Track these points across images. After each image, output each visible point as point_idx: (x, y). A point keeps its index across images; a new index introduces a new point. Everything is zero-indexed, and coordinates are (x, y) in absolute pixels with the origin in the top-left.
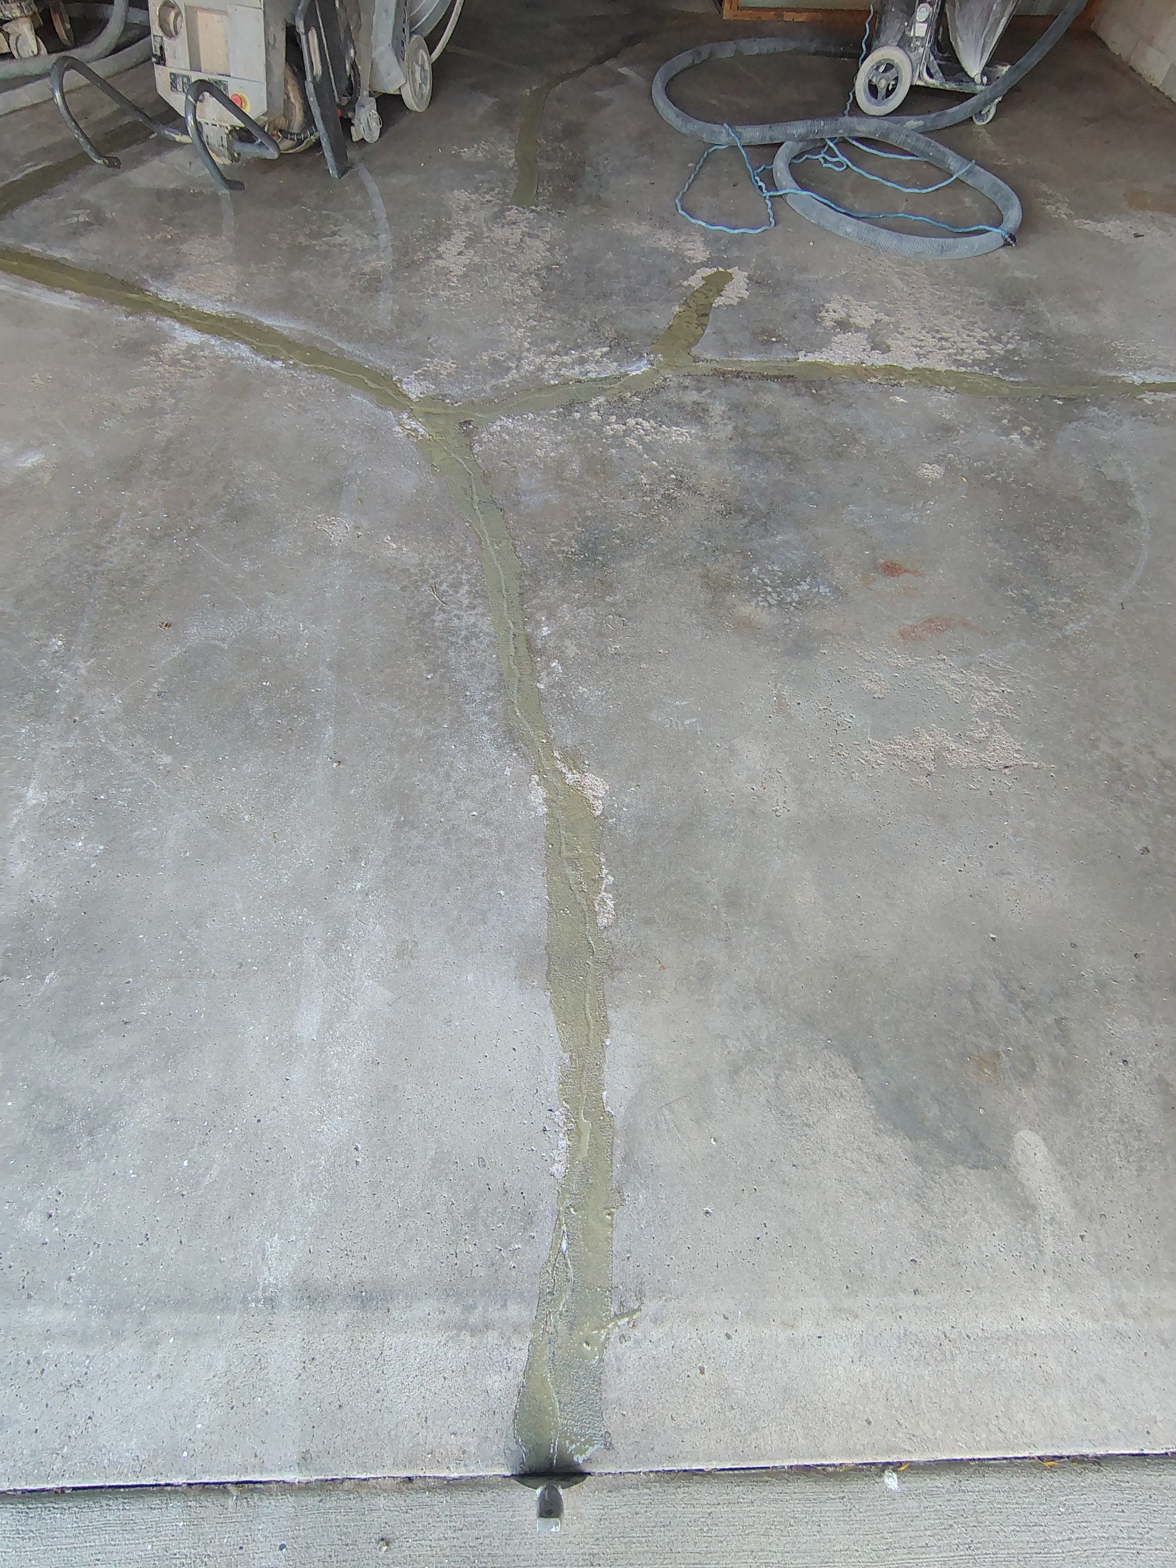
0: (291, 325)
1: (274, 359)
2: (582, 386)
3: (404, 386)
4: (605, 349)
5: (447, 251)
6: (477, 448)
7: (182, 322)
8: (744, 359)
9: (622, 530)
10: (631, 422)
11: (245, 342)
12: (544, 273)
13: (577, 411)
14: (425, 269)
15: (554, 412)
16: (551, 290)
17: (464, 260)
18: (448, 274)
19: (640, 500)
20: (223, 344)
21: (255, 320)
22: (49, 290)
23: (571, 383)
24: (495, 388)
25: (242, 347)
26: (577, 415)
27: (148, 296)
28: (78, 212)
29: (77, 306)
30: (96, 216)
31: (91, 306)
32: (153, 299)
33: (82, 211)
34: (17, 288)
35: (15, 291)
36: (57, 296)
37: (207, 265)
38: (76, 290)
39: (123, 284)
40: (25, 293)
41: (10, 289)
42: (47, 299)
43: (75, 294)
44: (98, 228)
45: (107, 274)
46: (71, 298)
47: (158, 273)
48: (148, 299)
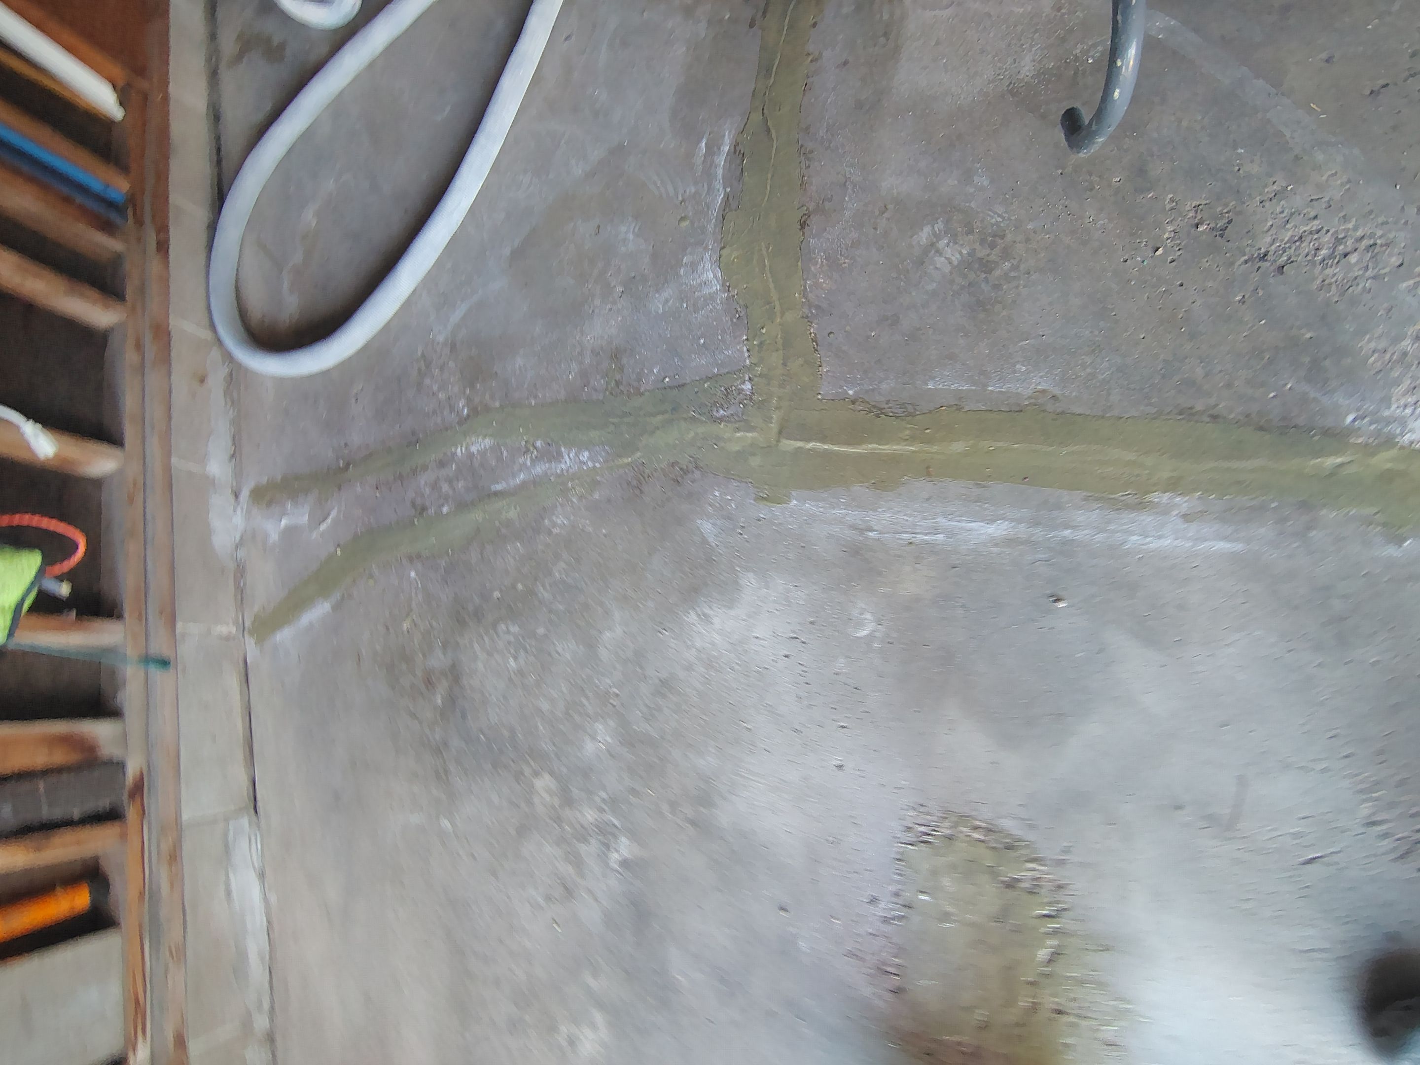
22: (1116, 505)
27: (1369, 450)
28: (924, 235)
29: (1226, 538)
30: (970, 232)
31: (1264, 531)
32: (1393, 452)
33: (927, 229)
34: (1035, 523)
35: (1039, 533)
36: (1147, 519)
37: (1404, 281)
38: (1174, 485)
39: (1261, 429)
40: (1067, 532)
41: (1022, 530)
42: (1135, 538)
43: (1183, 503)
44: (1015, 268)
45: (1191, 408)
46: (1186, 517)
47: (1307, 360)
48: (1384, 460)
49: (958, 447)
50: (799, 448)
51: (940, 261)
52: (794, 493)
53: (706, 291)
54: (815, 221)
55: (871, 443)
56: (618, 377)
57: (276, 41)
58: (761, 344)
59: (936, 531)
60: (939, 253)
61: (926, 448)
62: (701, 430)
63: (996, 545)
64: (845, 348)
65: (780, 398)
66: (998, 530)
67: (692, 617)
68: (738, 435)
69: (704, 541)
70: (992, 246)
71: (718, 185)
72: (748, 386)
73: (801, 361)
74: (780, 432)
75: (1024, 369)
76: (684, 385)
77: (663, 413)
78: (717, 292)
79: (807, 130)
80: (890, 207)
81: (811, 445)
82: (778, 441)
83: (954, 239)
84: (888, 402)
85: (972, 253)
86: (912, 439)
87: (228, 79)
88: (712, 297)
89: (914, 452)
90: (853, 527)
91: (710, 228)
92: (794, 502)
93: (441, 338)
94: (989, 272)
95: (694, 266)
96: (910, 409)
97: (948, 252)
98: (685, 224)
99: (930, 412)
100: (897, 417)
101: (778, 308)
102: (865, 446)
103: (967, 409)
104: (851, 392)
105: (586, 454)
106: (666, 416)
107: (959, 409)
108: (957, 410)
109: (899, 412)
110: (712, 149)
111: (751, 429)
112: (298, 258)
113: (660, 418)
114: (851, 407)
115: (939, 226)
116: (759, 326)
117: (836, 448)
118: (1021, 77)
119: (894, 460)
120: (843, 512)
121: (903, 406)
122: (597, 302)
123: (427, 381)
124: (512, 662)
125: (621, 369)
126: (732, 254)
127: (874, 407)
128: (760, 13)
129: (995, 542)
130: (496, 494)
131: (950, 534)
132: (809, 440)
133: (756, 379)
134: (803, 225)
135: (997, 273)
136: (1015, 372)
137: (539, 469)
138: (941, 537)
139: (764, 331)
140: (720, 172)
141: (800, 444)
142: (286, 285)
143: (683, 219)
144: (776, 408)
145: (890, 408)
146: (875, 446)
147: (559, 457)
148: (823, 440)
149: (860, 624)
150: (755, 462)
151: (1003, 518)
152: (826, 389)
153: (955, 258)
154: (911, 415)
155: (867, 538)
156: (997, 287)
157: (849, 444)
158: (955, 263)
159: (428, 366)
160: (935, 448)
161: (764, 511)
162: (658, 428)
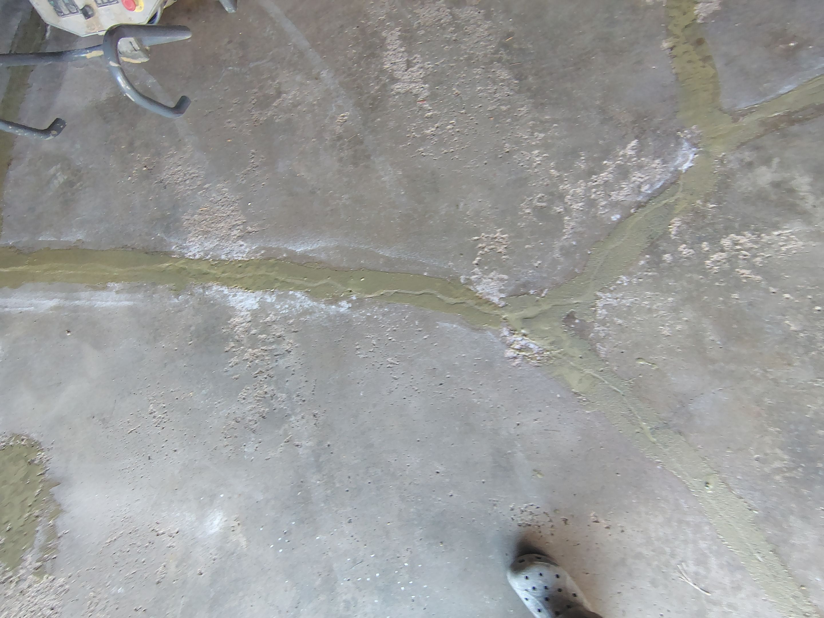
0: (321, 244)
1: (335, 300)
2: (647, 211)
3: (479, 288)
4: (634, 143)
5: (395, 67)
6: (603, 350)
7: (226, 282)
8: (781, 92)
9: (816, 413)
10: (726, 242)
11: (298, 288)
12: (503, 54)
13: (665, 252)
14: (391, 103)
15: (642, 262)
16: (526, 78)
17: (416, 72)
18: (416, 102)
19: (807, 359)
20: (279, 298)
21: (287, 251)
22: (95, 288)
23: (632, 211)
24: (566, 252)
25: (298, 294)
26: (667, 257)
27: (177, 260)
28: (52, 171)
29: (128, 300)
30: (69, 169)
31: (140, 296)
32: (183, 261)
33: (54, 168)
34: (66, 299)
35: (67, 303)
36: (104, 294)
37: (199, 191)
38: (115, 279)
39: (146, 253)
40: (77, 302)
41: (62, 302)
42: (99, 302)
43: (117, 286)
44: (81, 185)
45: (126, 245)
46: (117, 292)
47: (165, 224)
48: (180, 264)
51: (56, 182)
54: (13, 163)
60: (56, 178)
61: (33, 267)
63: (51, 310)
64: (13, 223)
66: (53, 303)
70: (76, 175)
75: (75, 230)
83: (63, 172)
84: (23, 247)
85: (68, 179)
86: (29, 264)
89: (28, 270)
94: (72, 187)
96: (31, 250)
97: (60, 178)
99: (38, 251)
100: (25, 254)
103: (51, 249)
104: (10, 243)
107: (49, 249)
109: (27, 252)
114: (9, 250)
115: (59, 166)
118: (101, 100)
119: (21, 274)
121: (28, 249)
127: (18, 249)
129: (52, 309)
135: (75, 187)
145: (24, 250)
146: (14, 268)
151: (55, 297)
154: (31, 253)
155: (5, 311)
156: (73, 194)
158: (61, 182)
160: (36, 268)
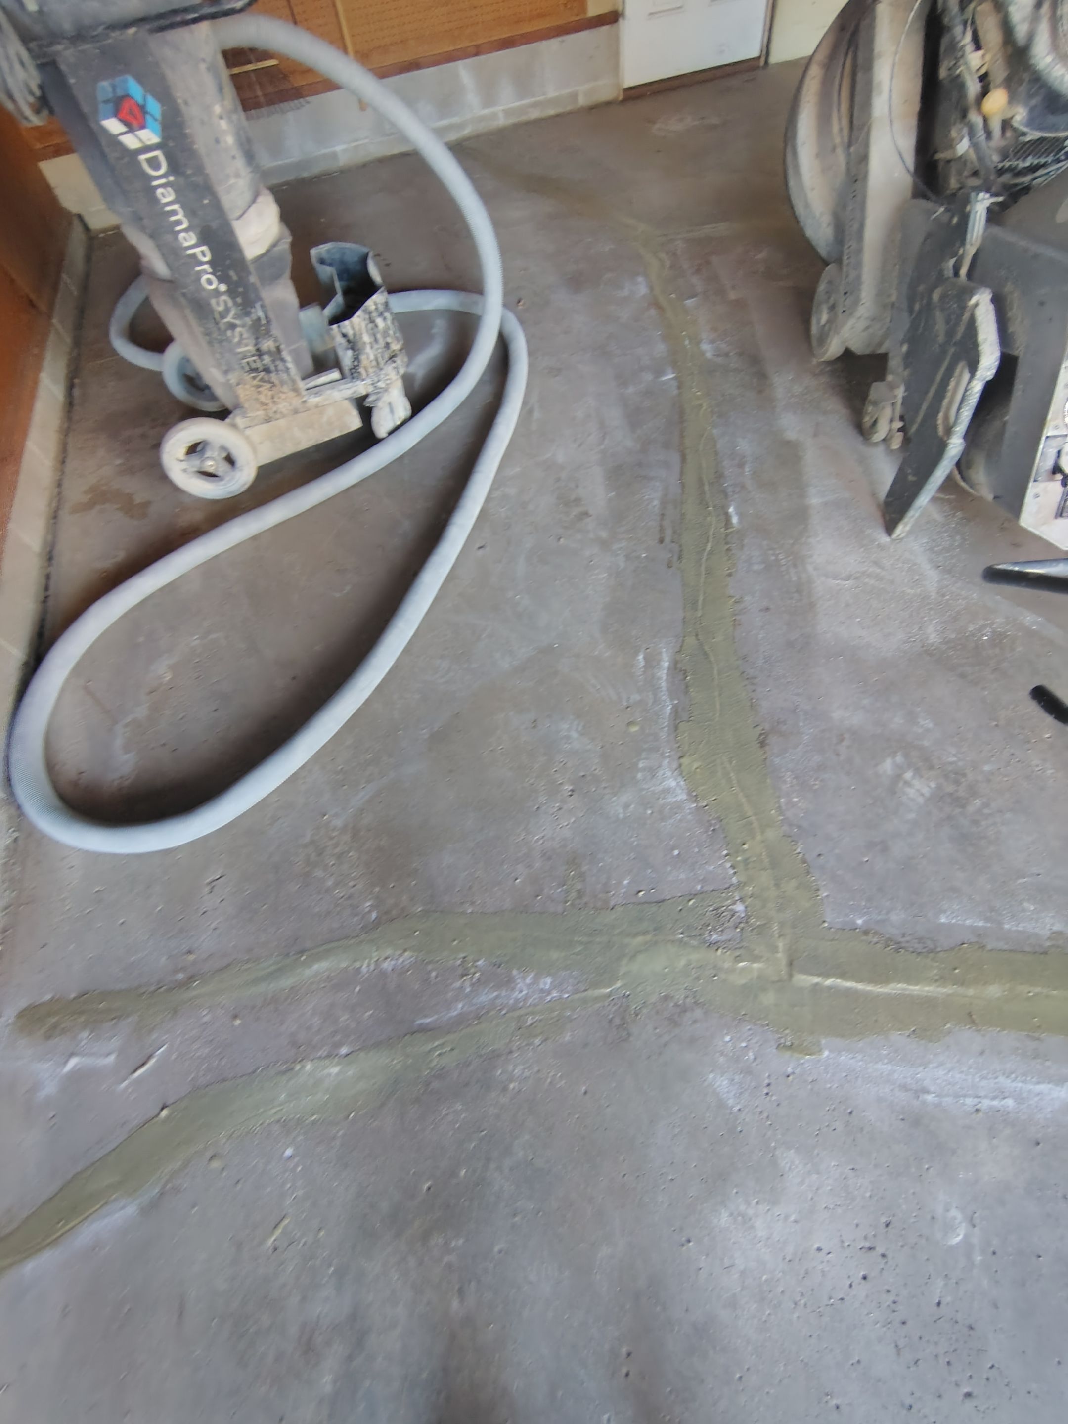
28: (887, 766)
30: (931, 768)
33: (889, 761)
44: (986, 805)
49: (994, 991)
50: (817, 984)
51: (911, 792)
52: (823, 1042)
53: (671, 799)
54: (773, 739)
55: (899, 982)
56: (579, 886)
57: (138, 500)
58: (746, 861)
59: (1001, 1094)
60: (907, 783)
61: (961, 990)
62: (695, 956)
64: (839, 872)
65: (782, 924)
67: (724, 1219)
68: (741, 964)
69: (721, 1105)
70: (957, 783)
71: (664, 696)
72: (740, 907)
73: (793, 883)
74: (790, 964)
75: (1032, 908)
76: (663, 901)
77: (645, 933)
78: (683, 801)
79: (744, 658)
80: (847, 736)
81: (829, 982)
82: (791, 976)
83: (917, 772)
84: (904, 935)
85: (939, 787)
86: (942, 980)
87: (71, 525)
88: (677, 807)
89: (949, 995)
90: (905, 1088)
91: (663, 735)
92: (826, 1053)
93: (338, 823)
94: (963, 807)
95: (652, 772)
96: (930, 945)
97: (917, 783)
98: (634, 729)
99: (952, 949)
100: (919, 953)
101: (756, 824)
102: (892, 985)
103: (989, 947)
104: (860, 922)
105: (549, 980)
106: (648, 938)
107: (982, 947)
108: (979, 948)
109: (919, 947)
110: (651, 662)
111: (756, 959)
112: (141, 712)
113: (640, 939)
114: (864, 938)
115: (900, 759)
116: (739, 841)
117: (860, 986)
118: (930, 642)
119: (929, 1003)
120: (889, 1067)
121: (920, 940)
122: (542, 799)
123: (319, 873)
124: (455, 1304)
125: (582, 876)
126: (691, 763)
127: (890, 939)
128: (675, 558)
130: (424, 1030)
131: (1020, 1098)
132: (827, 975)
133: (749, 901)
134: (763, 744)
135: (971, 809)
136: (1024, 910)
137: (485, 997)
138: (1010, 1102)
139: (745, 846)
140: (664, 684)
141: (817, 980)
142: (119, 742)
143: (630, 724)
144: (780, 936)
145: (908, 942)
146: (904, 986)
147: (509, 983)
148: (843, 975)
149: (949, 1228)
150: (769, 998)
152: (832, 917)
153: (926, 791)
154: (931, 951)
155: (924, 1102)
156: (975, 822)
157: (872, 981)
158: (927, 794)
159: (320, 853)
160: (971, 992)
161: (790, 1063)
162: (639, 952)
